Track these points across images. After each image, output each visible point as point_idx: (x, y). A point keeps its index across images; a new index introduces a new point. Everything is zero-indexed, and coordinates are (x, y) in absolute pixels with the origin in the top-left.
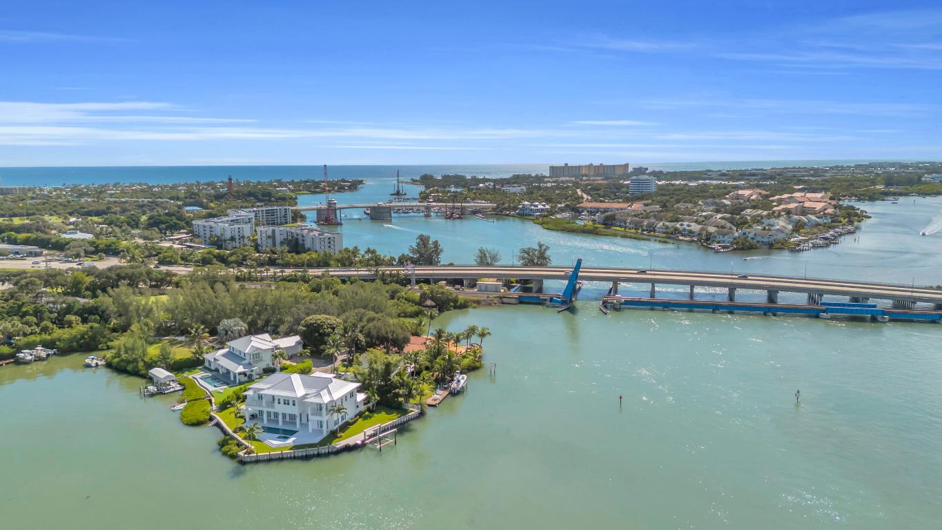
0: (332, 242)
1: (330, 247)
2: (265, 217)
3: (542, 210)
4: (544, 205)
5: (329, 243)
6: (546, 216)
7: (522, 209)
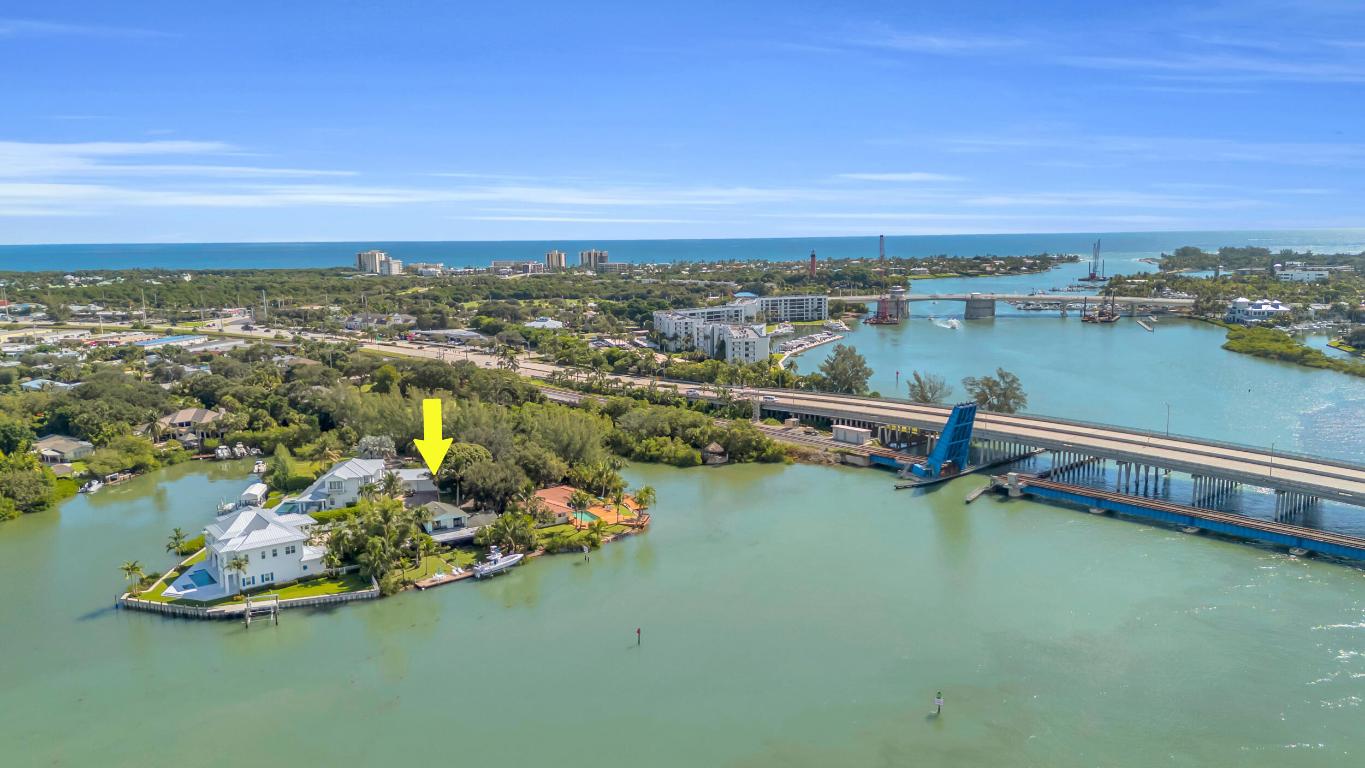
0: (751, 349)
1: (747, 355)
2: (788, 313)
3: (1270, 314)
4: (1276, 306)
5: (747, 349)
6: (1271, 326)
7: (1232, 312)
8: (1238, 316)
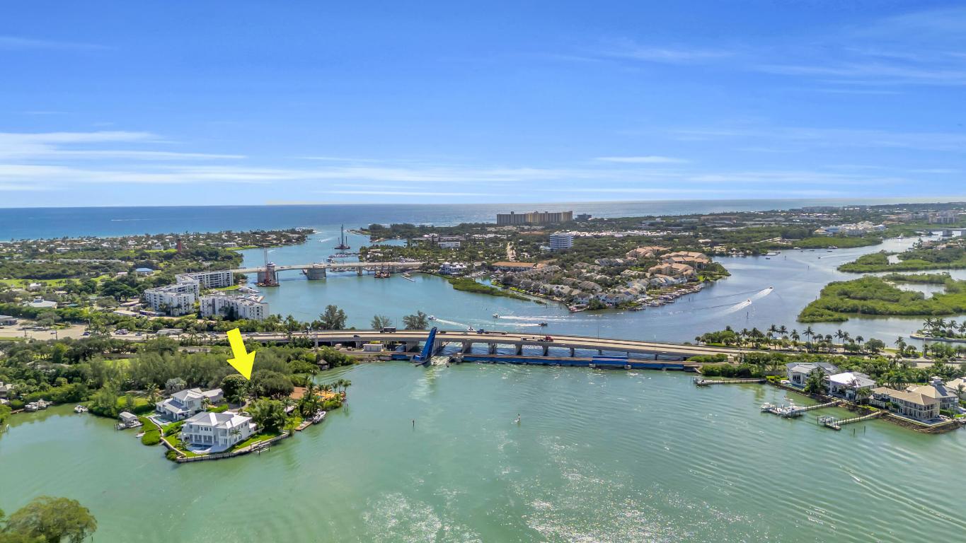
0: (260, 311)
1: (258, 315)
2: (209, 281)
3: (459, 270)
4: (461, 266)
6: (462, 275)
7: (443, 269)
8: (446, 271)
